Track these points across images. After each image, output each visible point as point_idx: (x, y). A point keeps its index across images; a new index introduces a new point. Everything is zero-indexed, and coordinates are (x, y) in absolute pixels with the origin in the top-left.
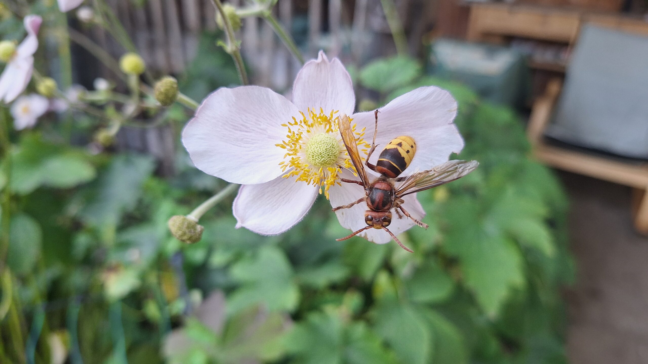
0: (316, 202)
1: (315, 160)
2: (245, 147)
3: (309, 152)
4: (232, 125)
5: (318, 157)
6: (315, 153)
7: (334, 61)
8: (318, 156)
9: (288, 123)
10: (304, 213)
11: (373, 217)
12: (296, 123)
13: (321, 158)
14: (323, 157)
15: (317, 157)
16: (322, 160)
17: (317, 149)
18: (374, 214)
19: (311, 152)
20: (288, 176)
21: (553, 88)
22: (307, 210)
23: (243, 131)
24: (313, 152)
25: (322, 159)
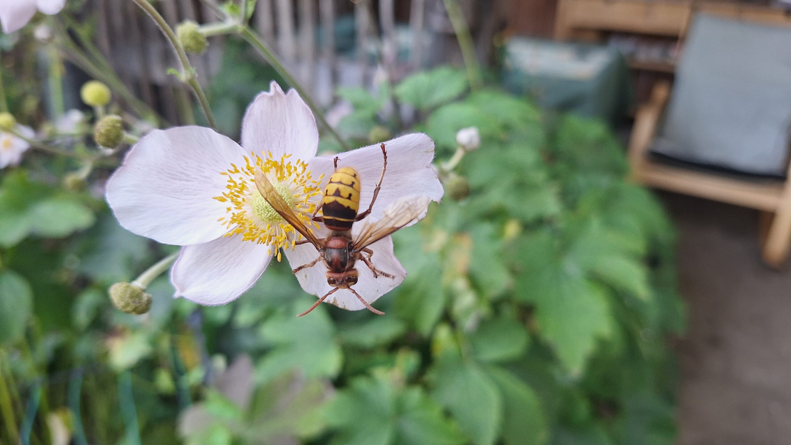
0: (271, 263)
1: (261, 215)
2: (185, 199)
3: (253, 206)
4: (169, 173)
5: (264, 212)
6: (259, 207)
7: (292, 92)
8: (264, 210)
9: (228, 171)
10: (257, 278)
11: (335, 279)
12: (237, 171)
13: (267, 212)
14: (270, 211)
15: (262, 212)
16: (269, 215)
17: (262, 202)
18: (336, 276)
19: (256, 205)
20: (231, 234)
21: (661, 92)
22: (260, 273)
23: (184, 180)
24: (258, 206)
25: (269, 213)
